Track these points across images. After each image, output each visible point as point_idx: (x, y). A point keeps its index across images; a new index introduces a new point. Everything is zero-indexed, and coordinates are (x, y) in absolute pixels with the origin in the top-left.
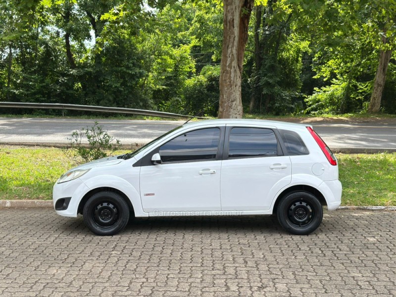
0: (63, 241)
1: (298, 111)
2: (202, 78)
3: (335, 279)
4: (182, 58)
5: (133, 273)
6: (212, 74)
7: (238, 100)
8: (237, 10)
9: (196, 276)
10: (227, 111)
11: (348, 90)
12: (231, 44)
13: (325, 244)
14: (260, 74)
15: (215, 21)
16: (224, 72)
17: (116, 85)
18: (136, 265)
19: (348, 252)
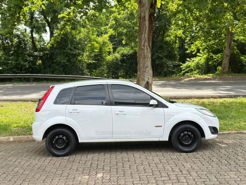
0: (56, 162)
1: (178, 73)
2: (118, 55)
3: (243, 179)
4: (104, 43)
5: (110, 182)
6: (123, 52)
7: (149, 67)
8: (147, 10)
9: (151, 182)
10: (143, 74)
11: (208, 60)
12: (144, 32)
13: (227, 157)
14: (153, 51)
15: (125, 19)
16: (140, 50)
17: (64, 61)
18: (110, 176)
19: (244, 162)
